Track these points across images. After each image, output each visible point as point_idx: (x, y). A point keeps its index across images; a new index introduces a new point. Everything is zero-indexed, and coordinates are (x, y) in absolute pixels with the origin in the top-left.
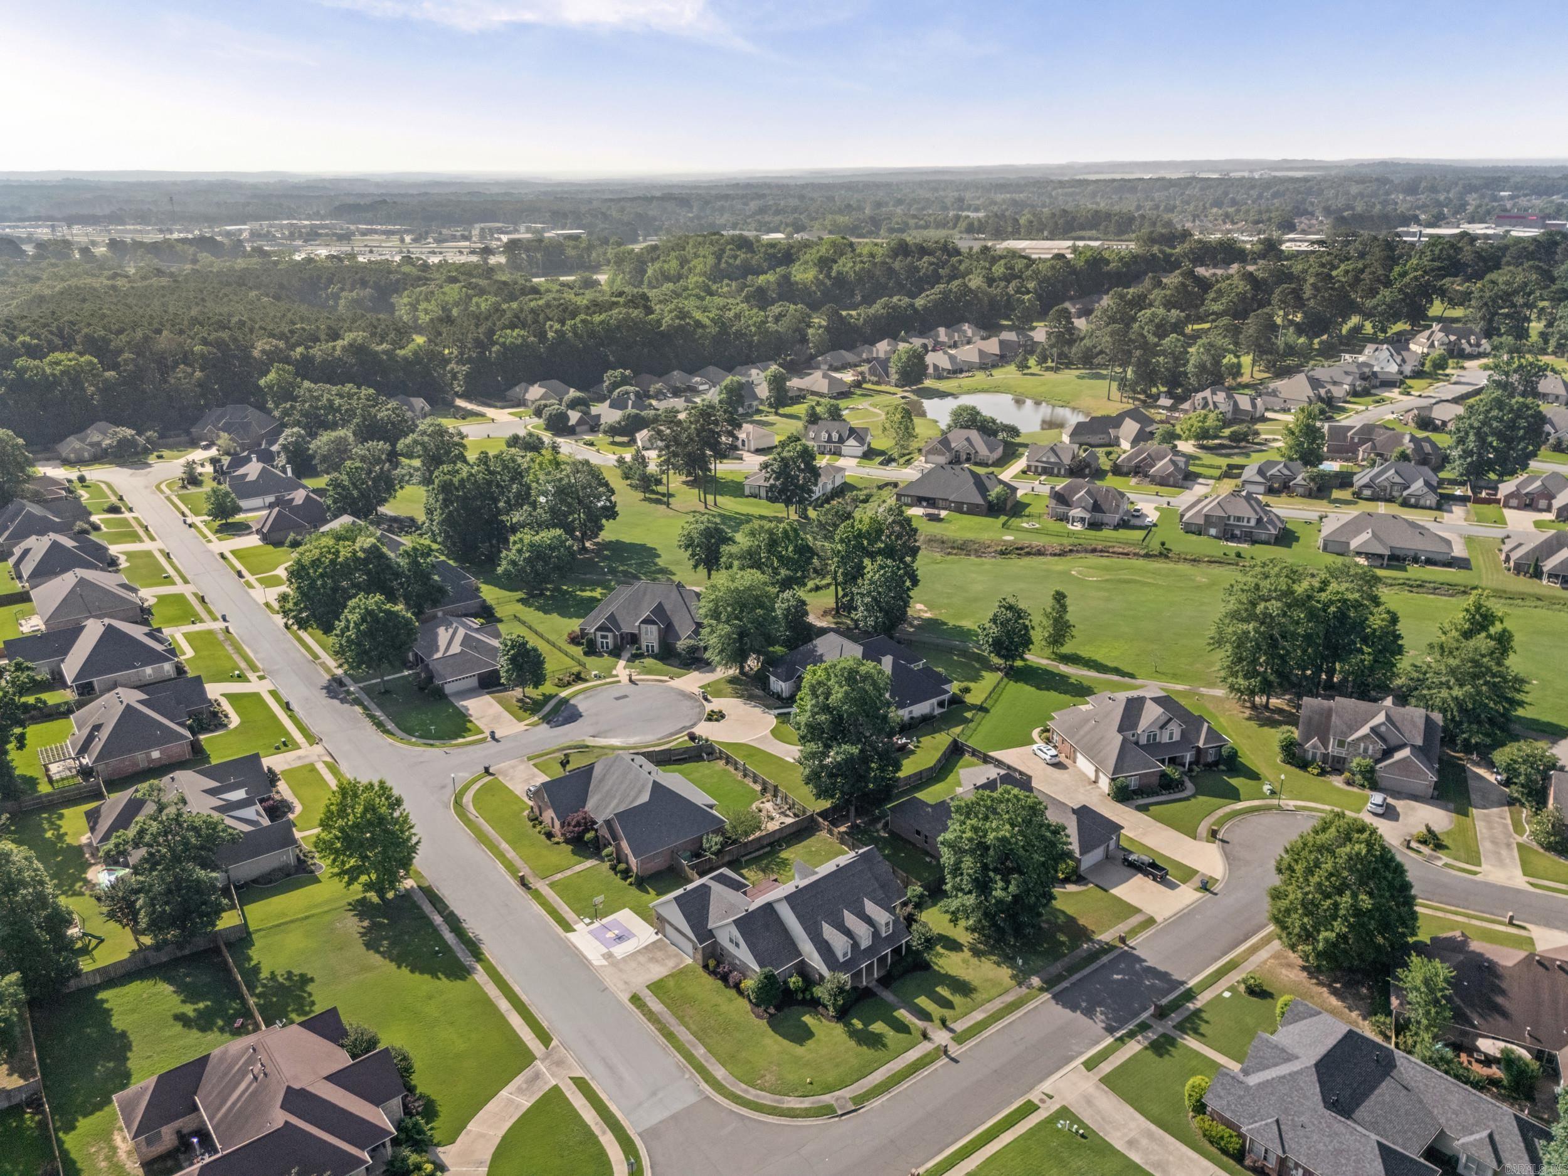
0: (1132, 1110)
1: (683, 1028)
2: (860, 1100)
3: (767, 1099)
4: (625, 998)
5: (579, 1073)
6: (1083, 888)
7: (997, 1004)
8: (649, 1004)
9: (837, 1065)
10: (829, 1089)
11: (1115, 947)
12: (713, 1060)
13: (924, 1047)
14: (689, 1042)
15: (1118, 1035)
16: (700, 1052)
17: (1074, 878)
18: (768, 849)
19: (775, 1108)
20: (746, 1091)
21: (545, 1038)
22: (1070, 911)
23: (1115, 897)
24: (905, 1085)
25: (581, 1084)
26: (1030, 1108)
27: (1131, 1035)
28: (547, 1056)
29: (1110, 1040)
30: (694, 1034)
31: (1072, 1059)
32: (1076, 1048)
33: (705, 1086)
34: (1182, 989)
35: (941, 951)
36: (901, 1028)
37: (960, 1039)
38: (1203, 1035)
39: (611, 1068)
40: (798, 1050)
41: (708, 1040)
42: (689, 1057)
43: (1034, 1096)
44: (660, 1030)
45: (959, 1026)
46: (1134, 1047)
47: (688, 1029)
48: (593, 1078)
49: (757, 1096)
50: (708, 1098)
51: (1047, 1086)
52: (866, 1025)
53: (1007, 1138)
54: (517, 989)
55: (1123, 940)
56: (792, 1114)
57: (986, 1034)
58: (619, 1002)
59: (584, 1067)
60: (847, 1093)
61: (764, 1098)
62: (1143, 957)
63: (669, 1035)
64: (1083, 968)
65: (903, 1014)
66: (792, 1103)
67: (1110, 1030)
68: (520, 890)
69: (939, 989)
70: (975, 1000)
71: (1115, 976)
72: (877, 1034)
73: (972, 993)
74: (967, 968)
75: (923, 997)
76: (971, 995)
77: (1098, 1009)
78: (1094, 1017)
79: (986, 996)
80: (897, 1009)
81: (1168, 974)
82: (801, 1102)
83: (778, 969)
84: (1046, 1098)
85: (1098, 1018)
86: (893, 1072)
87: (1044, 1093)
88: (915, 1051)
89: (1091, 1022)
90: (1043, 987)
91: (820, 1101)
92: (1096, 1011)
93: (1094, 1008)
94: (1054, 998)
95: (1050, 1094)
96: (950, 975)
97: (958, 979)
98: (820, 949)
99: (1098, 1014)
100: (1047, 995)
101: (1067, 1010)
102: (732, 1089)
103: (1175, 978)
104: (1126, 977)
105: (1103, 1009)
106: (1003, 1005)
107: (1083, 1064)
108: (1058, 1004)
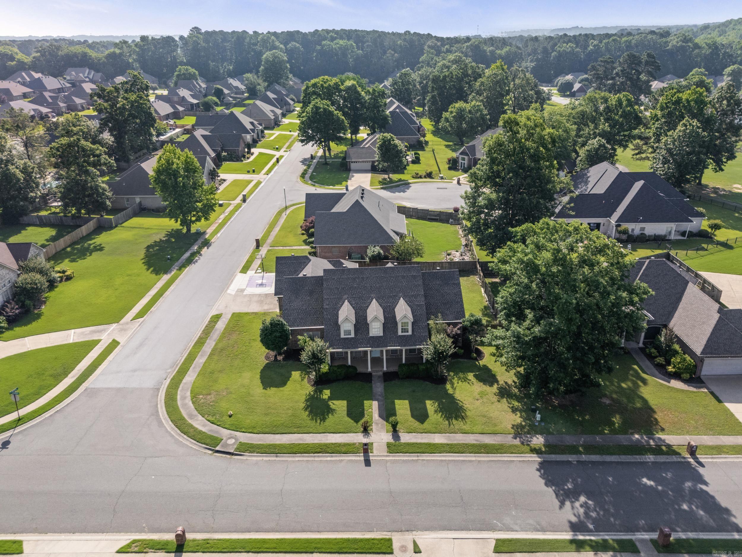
2: (245, 448)
3: (187, 410)
4: (213, 314)
5: (122, 340)
6: (692, 389)
7: (471, 439)
8: (219, 323)
9: (267, 414)
10: (236, 427)
11: (677, 454)
13: (359, 438)
14: (204, 352)
15: (581, 537)
16: (200, 360)
17: (686, 376)
19: (182, 418)
20: (184, 398)
22: (653, 402)
23: (727, 410)
25: (113, 345)
27: (600, 547)
28: (126, 324)
29: (568, 536)
30: (214, 349)
31: (493, 529)
32: (508, 520)
33: (167, 381)
36: (356, 414)
37: (396, 448)
39: (143, 344)
40: (258, 390)
41: (215, 357)
43: (399, 539)
44: (200, 338)
45: (407, 438)
47: (216, 345)
48: (124, 345)
49: (185, 405)
50: (158, 389)
52: (331, 398)
55: (692, 450)
56: (186, 429)
57: (426, 457)
58: (206, 315)
59: (129, 341)
60: (244, 437)
61: (187, 408)
62: (707, 478)
63: (200, 342)
64: (612, 454)
65: (372, 406)
66: (199, 422)
67: (575, 527)
68: (252, 248)
69: (428, 402)
70: (452, 426)
71: (645, 480)
72: (331, 409)
73: (456, 419)
74: (478, 400)
75: (407, 402)
76: (454, 420)
77: (583, 499)
78: (568, 504)
79: (466, 427)
80: (372, 399)
81: (727, 511)
82: (204, 426)
83: (298, 326)
84: (411, 547)
85: (573, 508)
86: (301, 442)
87: (415, 543)
88: (342, 436)
89: (561, 508)
90: (540, 449)
91: (217, 432)
92: (577, 500)
93: (579, 496)
94: (541, 464)
95: (421, 547)
96: (453, 397)
97: (457, 403)
98: (330, 320)
99: (577, 504)
100: (536, 458)
101: (543, 481)
102: (179, 392)
103: (733, 519)
104: (660, 488)
105: (590, 502)
106: (475, 442)
107: (498, 540)
108: (538, 470)
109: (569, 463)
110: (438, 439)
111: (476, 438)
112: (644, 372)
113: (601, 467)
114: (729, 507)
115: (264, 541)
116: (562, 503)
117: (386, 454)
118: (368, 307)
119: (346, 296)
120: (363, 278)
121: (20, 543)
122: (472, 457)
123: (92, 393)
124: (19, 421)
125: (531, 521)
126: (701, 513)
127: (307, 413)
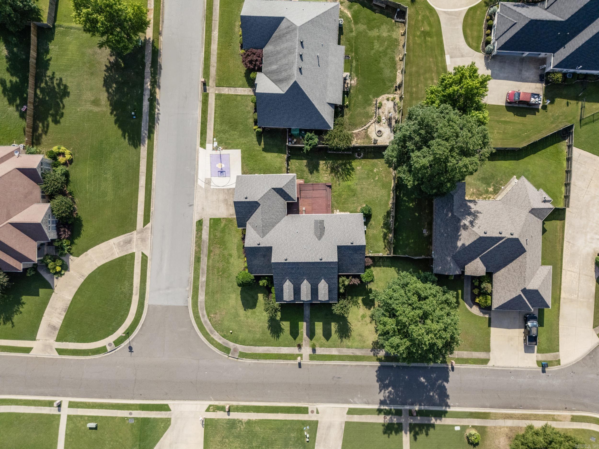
1: (206, 259)
2: (243, 355)
3: (208, 326)
4: (196, 218)
5: (147, 253)
8: (203, 232)
9: (249, 331)
10: (236, 341)
11: (446, 362)
12: (204, 288)
13: (294, 350)
14: (203, 269)
15: (382, 407)
16: (203, 279)
19: (208, 334)
20: (203, 316)
21: (147, 220)
23: (489, 334)
25: (144, 259)
26: (304, 411)
27: (388, 413)
28: (142, 231)
29: (376, 407)
30: (208, 266)
31: (349, 402)
32: (356, 399)
33: (190, 300)
34: (444, 408)
35: (360, 301)
36: (295, 333)
37: (313, 357)
38: (415, 439)
39: (161, 258)
40: (241, 311)
41: (210, 275)
42: (196, 278)
43: (311, 407)
44: (196, 252)
45: (320, 351)
46: (381, 419)
47: (208, 261)
48: (151, 260)
49: (206, 322)
50: (187, 307)
51: (321, 406)
52: (282, 319)
53: (280, 417)
54: (154, 173)
56: (212, 341)
57: (328, 363)
58: (192, 218)
59: (152, 254)
60: (241, 348)
61: (208, 325)
62: (450, 378)
63: (198, 260)
65: (303, 326)
66: (217, 337)
68: (200, 86)
69: (333, 324)
70: (342, 343)
71: (422, 379)
72: (281, 328)
73: (345, 338)
74: (360, 321)
75: (321, 323)
76: (344, 339)
77: (390, 389)
78: (383, 391)
79: (349, 344)
80: (303, 321)
81: (448, 396)
82: (220, 339)
83: (258, 274)
84: (315, 411)
85: (384, 393)
86: (268, 353)
87: (317, 409)
88: (288, 349)
89: (379, 393)
90: (381, 359)
91: (227, 344)
92: (388, 389)
93: (389, 387)
94: (379, 367)
95: (319, 411)
96: (347, 320)
97: (348, 325)
98: (278, 289)
99: (387, 391)
100: (378, 364)
101: (376, 379)
102: (199, 310)
103: (448, 401)
104: (426, 383)
105: (393, 391)
106: (351, 354)
107: (349, 408)
108: (377, 372)
109: (392, 366)
110: (334, 352)
111: (352, 351)
112: (462, 298)
113: (406, 370)
114: (450, 395)
116: (381, 391)
117: (309, 361)
118: (301, 283)
119: (287, 278)
120: (298, 268)
121: (168, 405)
125: (365, 400)
126: (437, 397)
127: (270, 331)
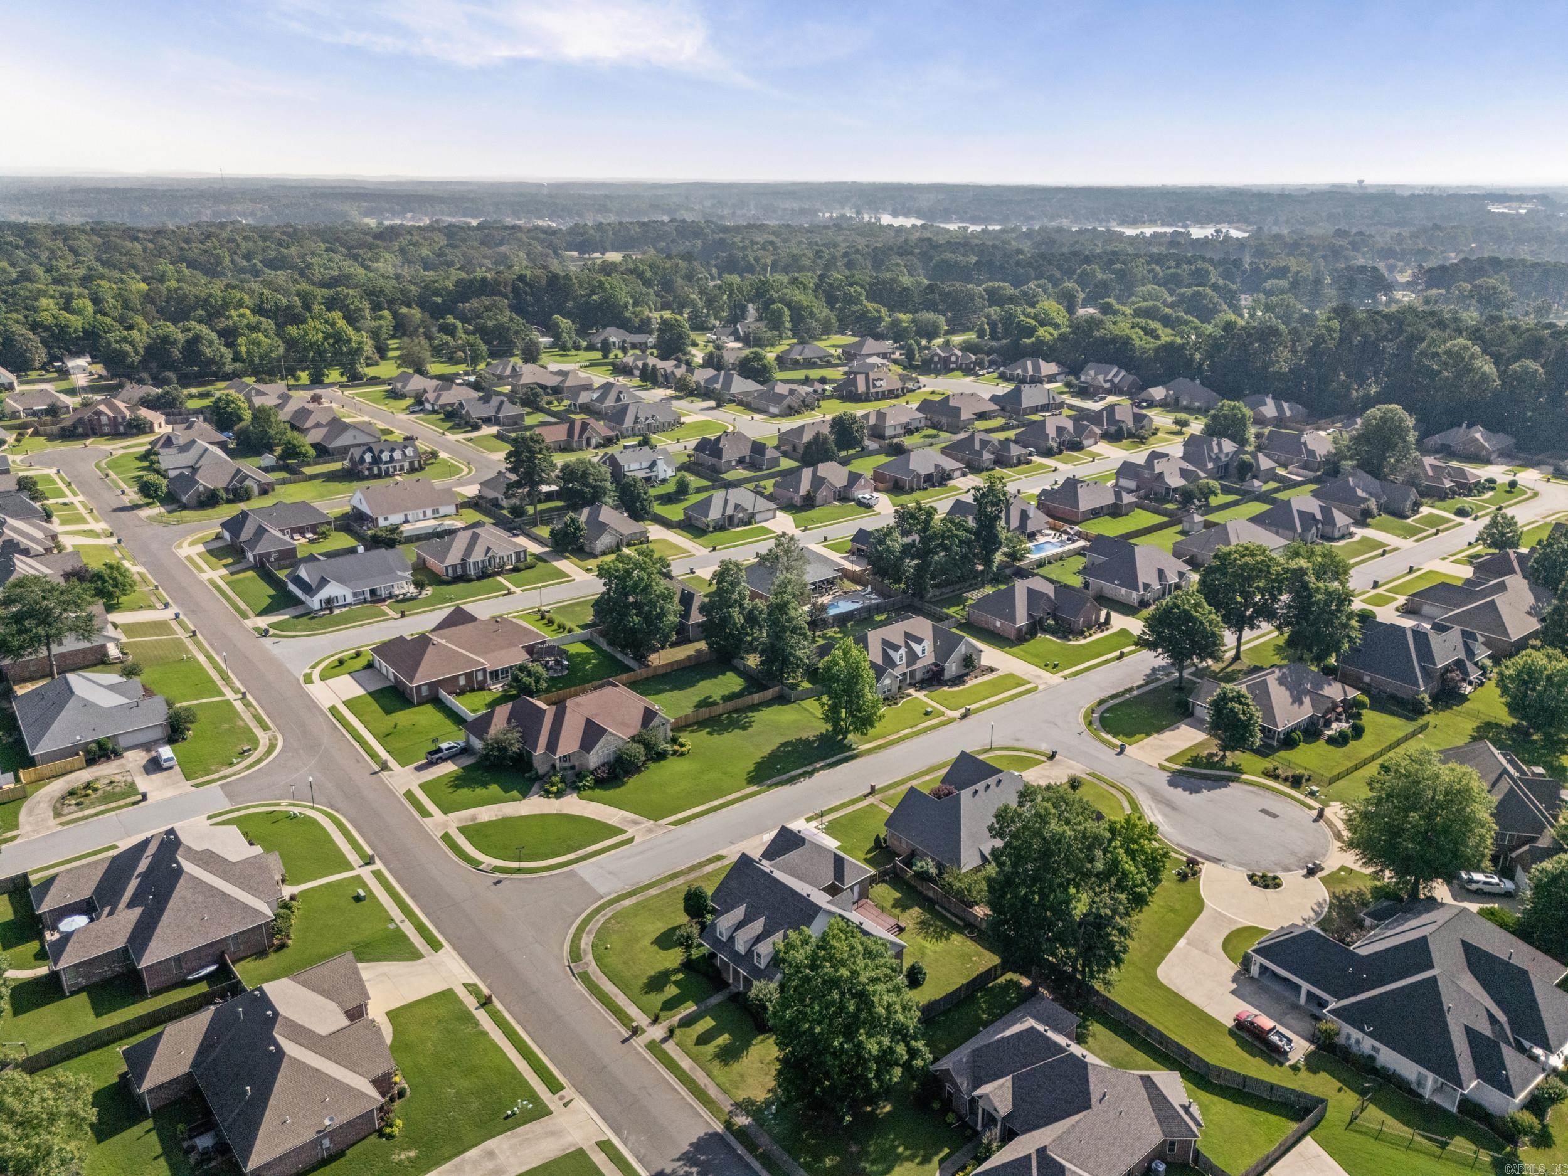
0: (534, 1165)
1: (682, 882)
2: (585, 978)
3: (593, 927)
4: (722, 853)
5: (637, 840)
7: (705, 1082)
8: (712, 865)
9: (626, 963)
10: (599, 960)
13: (643, 1020)
14: (667, 887)
16: (653, 892)
18: (961, 923)
19: (584, 931)
20: (604, 917)
21: (676, 824)
24: (599, 1006)
25: (628, 841)
26: (554, 1087)
28: (659, 826)
30: (673, 888)
31: (616, 1131)
32: (632, 1135)
33: (613, 895)
36: (669, 1006)
37: (652, 1046)
39: (642, 852)
42: (648, 887)
43: (569, 1092)
44: (681, 871)
45: (670, 1047)
48: (632, 846)
49: (597, 922)
50: (602, 898)
51: (580, 1103)
52: (675, 982)
53: (522, 1065)
56: (576, 939)
57: (660, 1068)
58: (718, 850)
59: (640, 844)
60: (593, 969)
61: (594, 925)
65: (689, 1008)
66: (587, 940)
69: (726, 1036)
70: (709, 1063)
72: (662, 990)
73: (720, 1062)
75: (714, 1024)
76: (717, 1062)
78: (681, 1163)
79: (716, 1072)
80: (696, 1004)
82: (587, 944)
84: (566, 1101)
85: (680, 1166)
86: (613, 998)
87: (571, 1101)
88: (638, 1012)
89: (673, 1161)
90: (733, 1126)
91: (586, 953)
92: (690, 1167)
93: (696, 1167)
94: (715, 1134)
95: (570, 1106)
96: (749, 1047)
99: (686, 1168)
100: (719, 1128)
101: (694, 1140)
102: (608, 909)
107: (609, 1140)
108: (706, 1134)
109: (735, 1150)
110: (686, 1063)
111: (708, 1083)
115: (516, 1033)
116: (679, 1160)
117: (643, 1045)
121: (442, 946)
122: (683, 1091)
123: (573, 874)
124: (519, 871)
125: (642, 1151)
127: (646, 981)
